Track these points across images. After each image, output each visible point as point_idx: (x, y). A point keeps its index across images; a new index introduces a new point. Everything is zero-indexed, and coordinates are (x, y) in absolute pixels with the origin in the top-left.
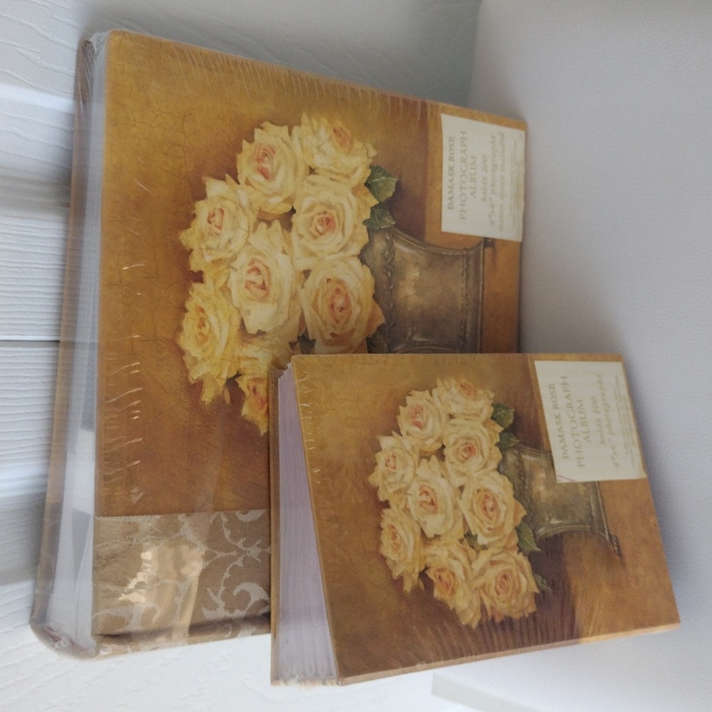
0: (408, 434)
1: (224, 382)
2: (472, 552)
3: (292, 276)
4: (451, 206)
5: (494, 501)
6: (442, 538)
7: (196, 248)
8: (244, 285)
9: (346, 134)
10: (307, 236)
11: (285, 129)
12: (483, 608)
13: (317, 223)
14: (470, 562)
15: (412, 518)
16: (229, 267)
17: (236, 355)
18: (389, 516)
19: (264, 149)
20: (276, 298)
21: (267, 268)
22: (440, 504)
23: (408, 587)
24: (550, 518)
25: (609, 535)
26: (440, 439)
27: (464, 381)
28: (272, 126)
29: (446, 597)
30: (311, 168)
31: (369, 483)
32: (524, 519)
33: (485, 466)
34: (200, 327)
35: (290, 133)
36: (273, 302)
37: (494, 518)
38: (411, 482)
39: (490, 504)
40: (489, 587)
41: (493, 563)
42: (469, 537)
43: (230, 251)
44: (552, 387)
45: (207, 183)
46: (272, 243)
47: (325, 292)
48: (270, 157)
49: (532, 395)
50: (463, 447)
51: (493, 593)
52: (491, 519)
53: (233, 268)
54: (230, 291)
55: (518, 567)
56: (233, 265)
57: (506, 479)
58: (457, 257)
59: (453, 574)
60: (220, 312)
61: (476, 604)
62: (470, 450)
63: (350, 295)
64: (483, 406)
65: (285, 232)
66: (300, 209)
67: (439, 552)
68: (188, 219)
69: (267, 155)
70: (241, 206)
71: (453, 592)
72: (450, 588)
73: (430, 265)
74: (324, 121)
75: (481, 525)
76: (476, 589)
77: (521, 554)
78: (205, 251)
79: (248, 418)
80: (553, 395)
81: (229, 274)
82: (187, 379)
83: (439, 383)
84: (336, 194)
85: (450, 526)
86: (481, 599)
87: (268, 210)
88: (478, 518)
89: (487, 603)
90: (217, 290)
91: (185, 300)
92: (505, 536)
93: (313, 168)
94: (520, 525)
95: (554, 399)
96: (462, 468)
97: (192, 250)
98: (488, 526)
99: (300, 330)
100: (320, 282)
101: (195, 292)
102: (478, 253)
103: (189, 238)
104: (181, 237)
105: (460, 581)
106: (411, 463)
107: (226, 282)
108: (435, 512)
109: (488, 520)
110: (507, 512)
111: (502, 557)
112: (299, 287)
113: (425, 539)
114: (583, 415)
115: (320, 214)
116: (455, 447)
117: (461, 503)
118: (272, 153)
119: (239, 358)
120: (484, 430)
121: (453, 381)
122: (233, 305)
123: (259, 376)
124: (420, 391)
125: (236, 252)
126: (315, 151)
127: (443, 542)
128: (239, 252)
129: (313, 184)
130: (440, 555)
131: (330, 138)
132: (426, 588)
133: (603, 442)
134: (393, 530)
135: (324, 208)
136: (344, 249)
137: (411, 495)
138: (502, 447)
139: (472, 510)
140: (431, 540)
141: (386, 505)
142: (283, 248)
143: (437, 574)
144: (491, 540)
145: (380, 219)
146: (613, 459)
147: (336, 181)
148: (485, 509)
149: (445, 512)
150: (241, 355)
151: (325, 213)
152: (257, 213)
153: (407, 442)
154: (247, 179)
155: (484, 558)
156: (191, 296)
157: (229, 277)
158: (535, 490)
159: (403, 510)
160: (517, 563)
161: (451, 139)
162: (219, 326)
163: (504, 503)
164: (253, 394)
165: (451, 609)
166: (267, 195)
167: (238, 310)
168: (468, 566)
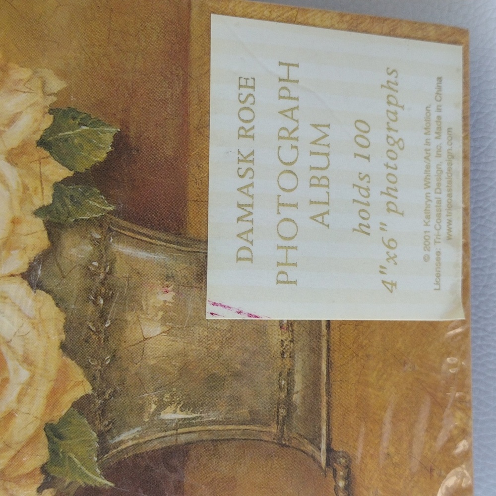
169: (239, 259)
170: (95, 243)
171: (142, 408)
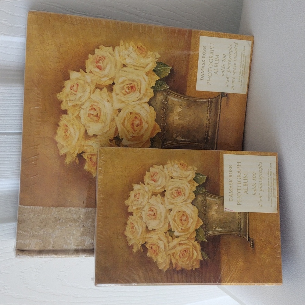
0: (148, 184)
1: (76, 155)
2: (170, 238)
3: (112, 112)
4: (202, 79)
5: (187, 216)
6: (156, 231)
7: (64, 100)
8: (87, 115)
9: (144, 49)
10: (121, 94)
11: (111, 48)
12: (171, 263)
13: (126, 88)
14: (169, 242)
15: (143, 221)
16: (80, 108)
17: (82, 144)
18: (131, 219)
19: (100, 57)
20: (103, 121)
21: (99, 108)
22: (158, 216)
23: (135, 250)
24: (216, 227)
25: (249, 238)
26: (164, 187)
27: (182, 162)
28: (104, 47)
29: (153, 256)
30: (124, 65)
31: (125, 204)
32: (201, 226)
33: (186, 201)
34: (65, 133)
35: (113, 50)
36: (102, 123)
37: (185, 225)
38: (145, 205)
39: (184, 218)
40: (176, 254)
41: (180, 244)
42: (170, 232)
43: (81, 101)
44: (231, 167)
45: (70, 73)
46: (102, 97)
47: (129, 118)
48: (103, 61)
49: (219, 169)
50: (175, 192)
51: (177, 257)
52: (183, 225)
53: (82, 108)
54: (80, 118)
55: (194, 248)
56: (82, 107)
57: (196, 207)
58: (205, 102)
59: (159, 247)
60: (75, 127)
61: (168, 261)
62: (179, 193)
63: (142, 119)
64: (190, 174)
65: (109, 93)
66: (117, 83)
67: (153, 237)
68: (61, 88)
69: (101, 60)
70: (87, 82)
71: (157, 254)
72: (156, 253)
73: (188, 106)
74: (132, 43)
75: (178, 227)
76: (169, 254)
77: (196, 242)
78: (68, 102)
79: (88, 170)
80: (230, 171)
81: (80, 111)
82: (58, 153)
83: (169, 162)
84: (137, 75)
85: (161, 226)
86: (171, 259)
87: (101, 83)
88: (177, 224)
89: (174, 261)
90: (74, 118)
91: (58, 122)
92: (189, 233)
93: (125, 64)
94: (199, 229)
95: (231, 173)
96: (172, 201)
97: (62, 101)
98: (181, 228)
99: (115, 134)
100: (127, 114)
101: (63, 118)
102: (218, 100)
103: (61, 96)
104: (57, 96)
105: (161, 250)
106: (147, 197)
107: (78, 114)
108: (155, 219)
109: (182, 225)
110: (193, 222)
111: (186, 242)
112: (115, 116)
113: (147, 230)
114: (246, 181)
115: (128, 84)
116: (171, 191)
117: (169, 216)
118: (103, 59)
119: (84, 146)
120: (188, 185)
121: (176, 162)
122: (81, 123)
123: (93, 153)
124: (158, 165)
125: (84, 102)
126: (126, 57)
127: (157, 232)
128: (85, 102)
129: (125, 71)
130: (153, 238)
131: (135, 51)
132: (144, 251)
133: (255, 194)
134: (132, 225)
135: (130, 82)
136: (140, 99)
137: (144, 211)
138: (196, 193)
139: (174, 220)
140: (150, 231)
141: (131, 214)
142: (108, 99)
143: (151, 246)
144: (182, 234)
145: (161, 86)
146: (259, 202)
147: (137, 69)
148: (181, 220)
149: (160, 219)
150: (85, 144)
151: (131, 84)
152: (95, 85)
153: (147, 188)
154: (90, 70)
155: (176, 241)
156: (61, 120)
157: (80, 112)
158: (210, 214)
159: (139, 217)
160: (193, 245)
161: (204, 48)
162: (75, 133)
163: (192, 218)
164: (90, 160)
165: (154, 262)
166: (100, 77)
167: (84, 126)
168: (167, 244)
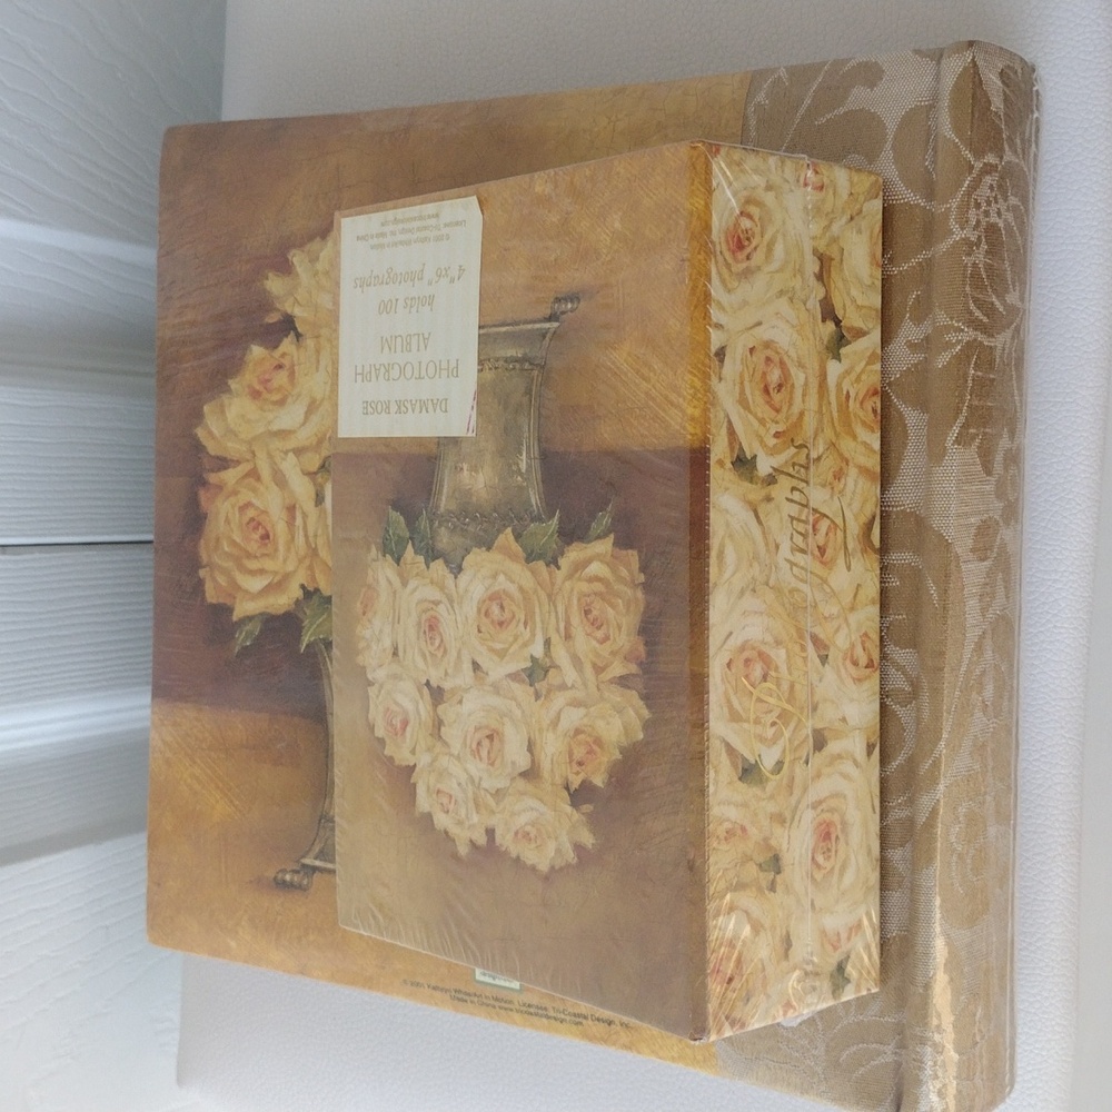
169: (446, 411)
170: (440, 525)
171: (520, 488)
